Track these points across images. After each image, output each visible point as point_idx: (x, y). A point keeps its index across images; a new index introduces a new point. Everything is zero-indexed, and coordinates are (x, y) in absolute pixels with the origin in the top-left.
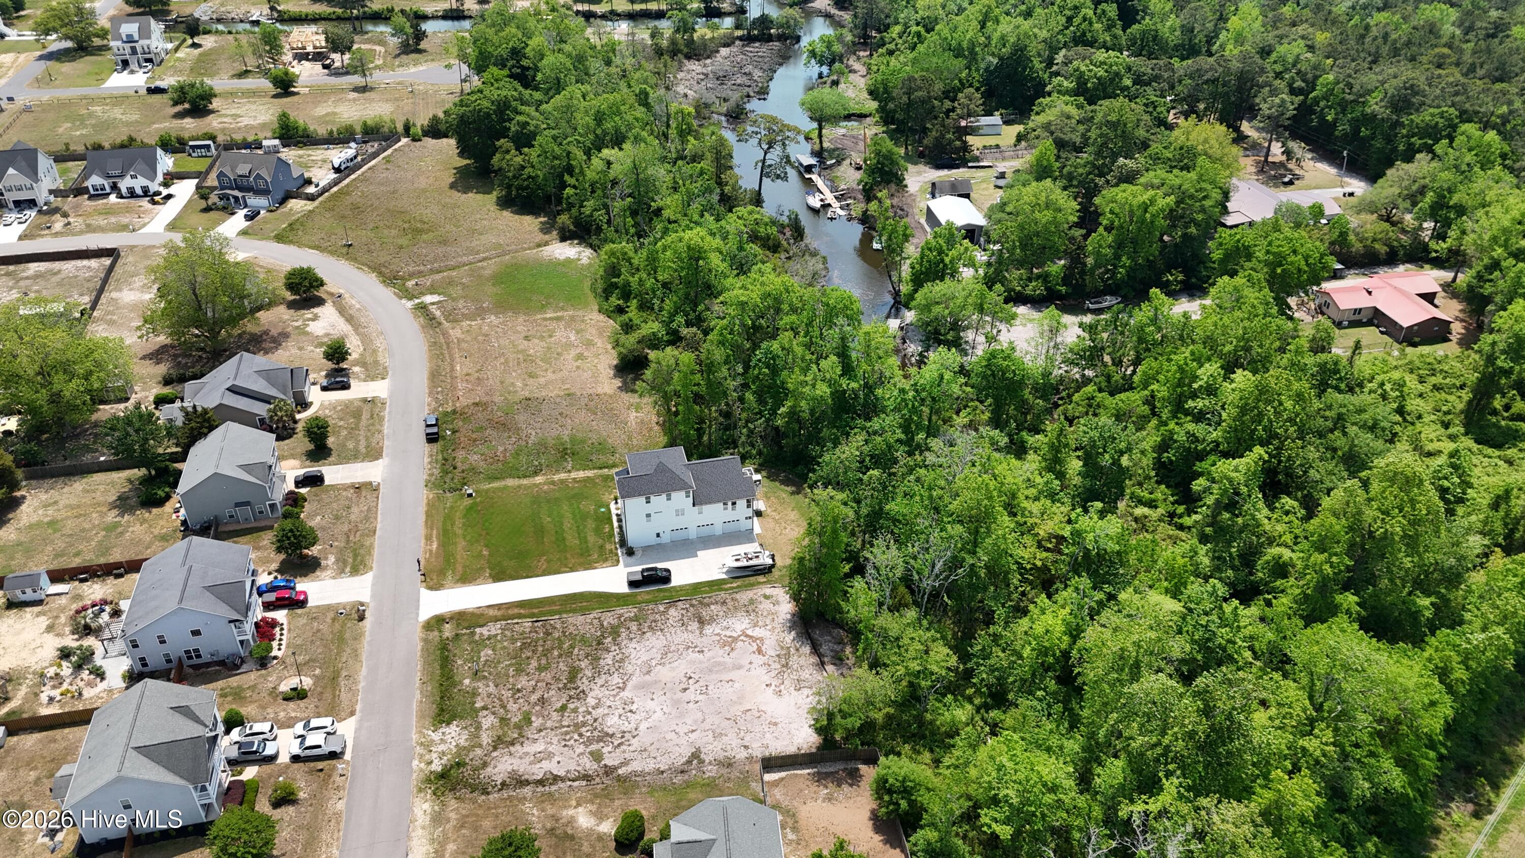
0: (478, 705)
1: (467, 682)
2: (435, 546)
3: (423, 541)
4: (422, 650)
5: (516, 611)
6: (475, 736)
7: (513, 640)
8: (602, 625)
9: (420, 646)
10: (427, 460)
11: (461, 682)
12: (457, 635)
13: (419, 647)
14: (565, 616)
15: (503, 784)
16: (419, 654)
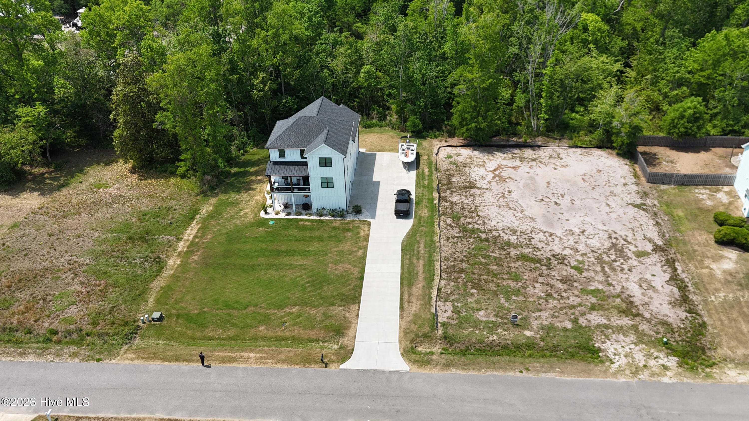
0: (569, 325)
1: (528, 333)
2: (252, 355)
3: (235, 365)
4: (463, 369)
5: (417, 289)
6: (620, 329)
7: (466, 294)
8: (459, 237)
9: (453, 371)
10: (31, 358)
11: (528, 338)
12: (445, 338)
13: (460, 372)
14: (437, 257)
15: (690, 312)
16: (472, 372)
